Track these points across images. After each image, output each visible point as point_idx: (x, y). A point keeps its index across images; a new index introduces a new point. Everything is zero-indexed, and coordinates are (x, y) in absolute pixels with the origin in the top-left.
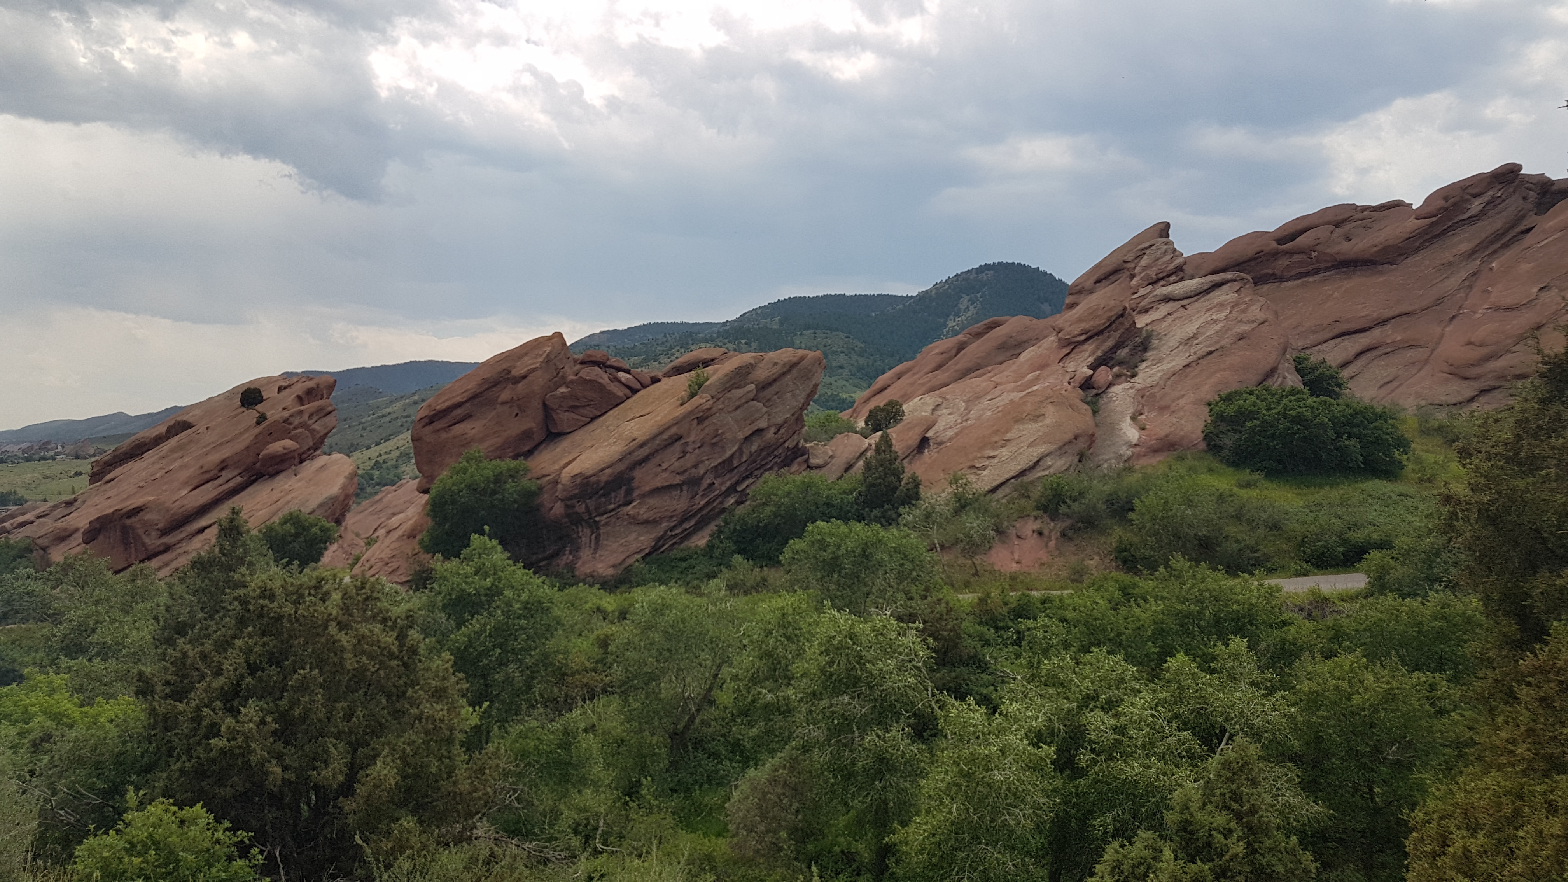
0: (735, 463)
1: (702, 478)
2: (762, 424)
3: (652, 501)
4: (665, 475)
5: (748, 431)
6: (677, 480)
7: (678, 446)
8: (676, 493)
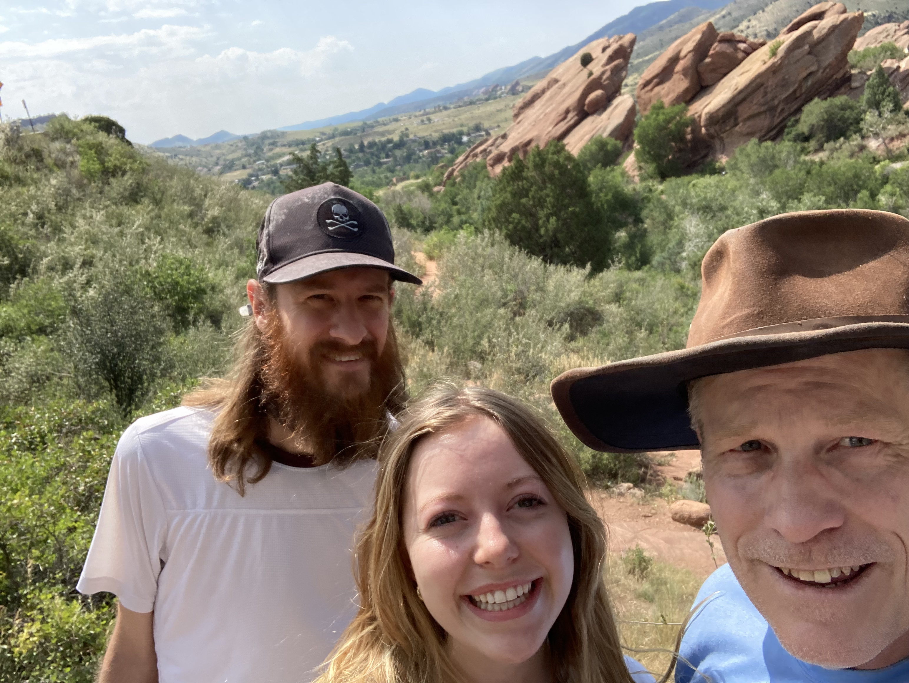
0: (798, 95)
1: (777, 107)
2: (813, 68)
3: (749, 123)
4: (755, 107)
5: (804, 74)
6: (763, 109)
7: (762, 89)
8: (763, 116)
